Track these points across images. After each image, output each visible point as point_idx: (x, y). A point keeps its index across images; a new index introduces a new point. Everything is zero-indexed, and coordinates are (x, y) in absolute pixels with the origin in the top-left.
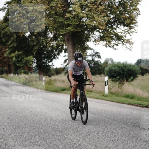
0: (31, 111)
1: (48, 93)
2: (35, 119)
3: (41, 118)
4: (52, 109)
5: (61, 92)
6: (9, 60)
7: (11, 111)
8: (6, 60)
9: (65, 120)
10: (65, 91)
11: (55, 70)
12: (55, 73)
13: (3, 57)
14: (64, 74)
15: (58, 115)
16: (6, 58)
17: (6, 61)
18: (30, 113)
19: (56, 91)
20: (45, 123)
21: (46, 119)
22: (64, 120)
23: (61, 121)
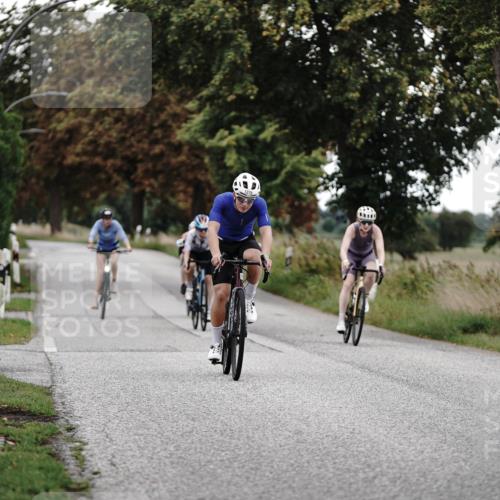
0: (299, 432)
1: (393, 339)
2: (315, 471)
3: (349, 470)
4: (406, 424)
5: (461, 336)
6: (196, 162)
7: (196, 424)
8: (182, 158)
9: (469, 486)
10: (483, 337)
11: (438, 225)
12: (435, 240)
13: (170, 145)
14: (483, 244)
15: (436, 455)
16: (186, 149)
17: (183, 163)
18: (292, 441)
19: (434, 333)
20: (365, 493)
21: (372, 474)
22: (467, 483)
23: (449, 487)
